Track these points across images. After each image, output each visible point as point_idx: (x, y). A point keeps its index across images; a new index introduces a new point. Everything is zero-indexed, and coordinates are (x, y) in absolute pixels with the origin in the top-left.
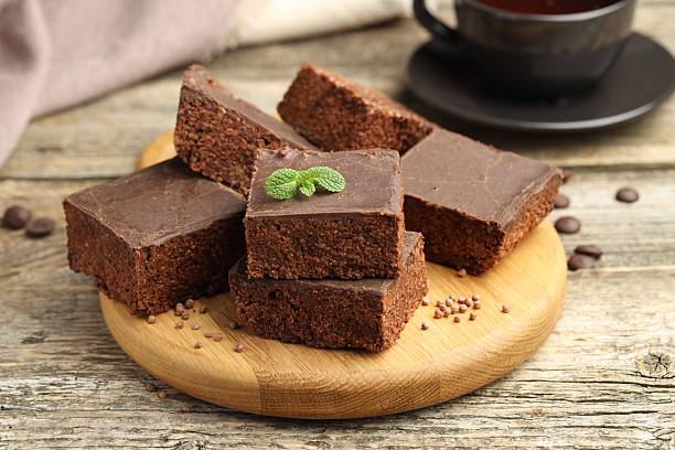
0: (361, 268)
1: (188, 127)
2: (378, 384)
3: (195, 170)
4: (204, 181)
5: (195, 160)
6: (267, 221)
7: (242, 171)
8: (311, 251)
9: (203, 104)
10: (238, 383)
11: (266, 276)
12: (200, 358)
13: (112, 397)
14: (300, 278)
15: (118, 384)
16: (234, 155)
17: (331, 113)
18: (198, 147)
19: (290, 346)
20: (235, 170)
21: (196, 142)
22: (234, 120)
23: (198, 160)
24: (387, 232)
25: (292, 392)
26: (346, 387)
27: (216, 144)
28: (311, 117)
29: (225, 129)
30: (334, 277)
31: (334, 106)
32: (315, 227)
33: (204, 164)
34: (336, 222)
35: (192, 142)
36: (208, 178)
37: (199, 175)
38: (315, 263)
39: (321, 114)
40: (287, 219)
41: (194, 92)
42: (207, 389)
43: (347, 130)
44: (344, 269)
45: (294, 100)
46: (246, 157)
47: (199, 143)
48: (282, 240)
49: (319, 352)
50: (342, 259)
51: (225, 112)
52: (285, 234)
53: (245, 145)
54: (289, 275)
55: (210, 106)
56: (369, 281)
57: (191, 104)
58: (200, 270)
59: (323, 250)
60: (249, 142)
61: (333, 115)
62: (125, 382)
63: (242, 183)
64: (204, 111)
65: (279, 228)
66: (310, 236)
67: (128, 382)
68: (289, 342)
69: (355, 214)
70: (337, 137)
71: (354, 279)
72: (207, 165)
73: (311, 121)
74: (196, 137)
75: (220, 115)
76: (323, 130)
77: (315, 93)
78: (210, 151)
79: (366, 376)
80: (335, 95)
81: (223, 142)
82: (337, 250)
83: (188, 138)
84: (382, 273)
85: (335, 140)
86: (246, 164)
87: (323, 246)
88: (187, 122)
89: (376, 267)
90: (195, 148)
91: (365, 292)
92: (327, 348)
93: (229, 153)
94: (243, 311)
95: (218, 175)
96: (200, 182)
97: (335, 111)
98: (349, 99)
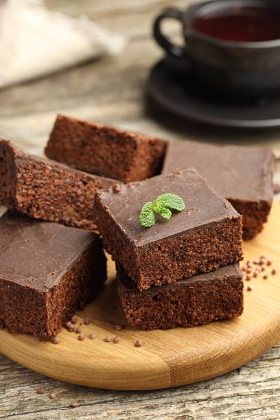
0: (217, 261)
1: (26, 187)
2: (250, 341)
3: (37, 217)
4: (47, 224)
5: (35, 210)
6: (151, 246)
7: (72, 209)
8: (183, 259)
9: (34, 167)
10: (152, 370)
11: (152, 286)
12: (114, 360)
13: (14, 403)
14: (177, 280)
15: (13, 391)
16: (64, 199)
17: (100, 148)
18: (36, 200)
19: (171, 330)
20: (66, 210)
21: (34, 196)
22: (59, 173)
23: (38, 209)
24: (234, 230)
25: (194, 366)
26: (230, 350)
27: (49, 195)
28: (82, 154)
29: (54, 182)
30: (200, 272)
31: (101, 143)
32: (184, 241)
33: (43, 212)
34: (199, 233)
35: (32, 197)
36: (48, 221)
37: (41, 220)
38: (186, 267)
39: (90, 150)
40: (166, 241)
41: (26, 159)
42: (125, 381)
43: (121, 159)
44: (207, 265)
45: (58, 145)
46: (73, 198)
47: (37, 197)
48: (163, 256)
49: (195, 329)
50: (204, 258)
51: (50, 168)
52: (164, 252)
53: (70, 189)
54: (170, 281)
55: (39, 167)
56: (224, 269)
57: (25, 168)
58: (76, 293)
59: (191, 256)
60: (73, 186)
61: (103, 150)
62: (19, 389)
63: (73, 218)
64: (35, 172)
65: (160, 248)
66: (182, 248)
67: (20, 388)
68: (170, 328)
69: (211, 223)
70: (113, 165)
71: (214, 270)
72: (46, 211)
73: (83, 157)
74: (34, 193)
75: (47, 172)
76: (98, 162)
77: (78, 136)
78: (47, 200)
79: (240, 338)
80: (99, 134)
81: (54, 191)
82: (200, 253)
83: (28, 195)
84: (232, 260)
85: (112, 168)
86: (74, 203)
87: (190, 253)
88: (25, 184)
89: (228, 258)
90: (34, 202)
91: (229, 278)
92: (200, 325)
93: (60, 198)
94: (132, 315)
95: (55, 217)
96: (43, 225)
97: (104, 146)
98: (115, 135)
